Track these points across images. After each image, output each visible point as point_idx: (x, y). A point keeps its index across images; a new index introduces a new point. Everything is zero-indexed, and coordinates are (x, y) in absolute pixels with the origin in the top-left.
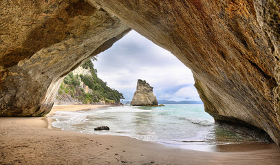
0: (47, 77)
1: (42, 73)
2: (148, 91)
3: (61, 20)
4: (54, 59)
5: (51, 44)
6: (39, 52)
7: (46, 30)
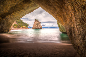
0: (13, 20)
1: (12, 19)
2: (39, 24)
3: (21, 4)
4: (16, 15)
5: (17, 11)
6: (13, 13)
7: (16, 7)
